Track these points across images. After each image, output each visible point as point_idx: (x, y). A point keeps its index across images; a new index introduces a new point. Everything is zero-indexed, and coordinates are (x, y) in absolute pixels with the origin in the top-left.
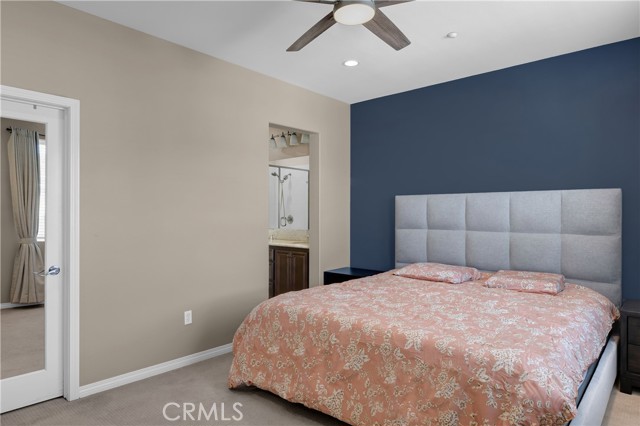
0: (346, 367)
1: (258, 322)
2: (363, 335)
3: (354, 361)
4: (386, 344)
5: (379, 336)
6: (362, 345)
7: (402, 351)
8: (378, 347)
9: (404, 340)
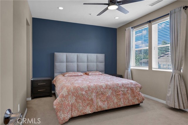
0: (107, 95)
1: (70, 95)
2: (109, 86)
3: (109, 93)
4: (115, 86)
5: (113, 85)
6: (110, 88)
7: (119, 87)
8: (114, 87)
9: (118, 84)
